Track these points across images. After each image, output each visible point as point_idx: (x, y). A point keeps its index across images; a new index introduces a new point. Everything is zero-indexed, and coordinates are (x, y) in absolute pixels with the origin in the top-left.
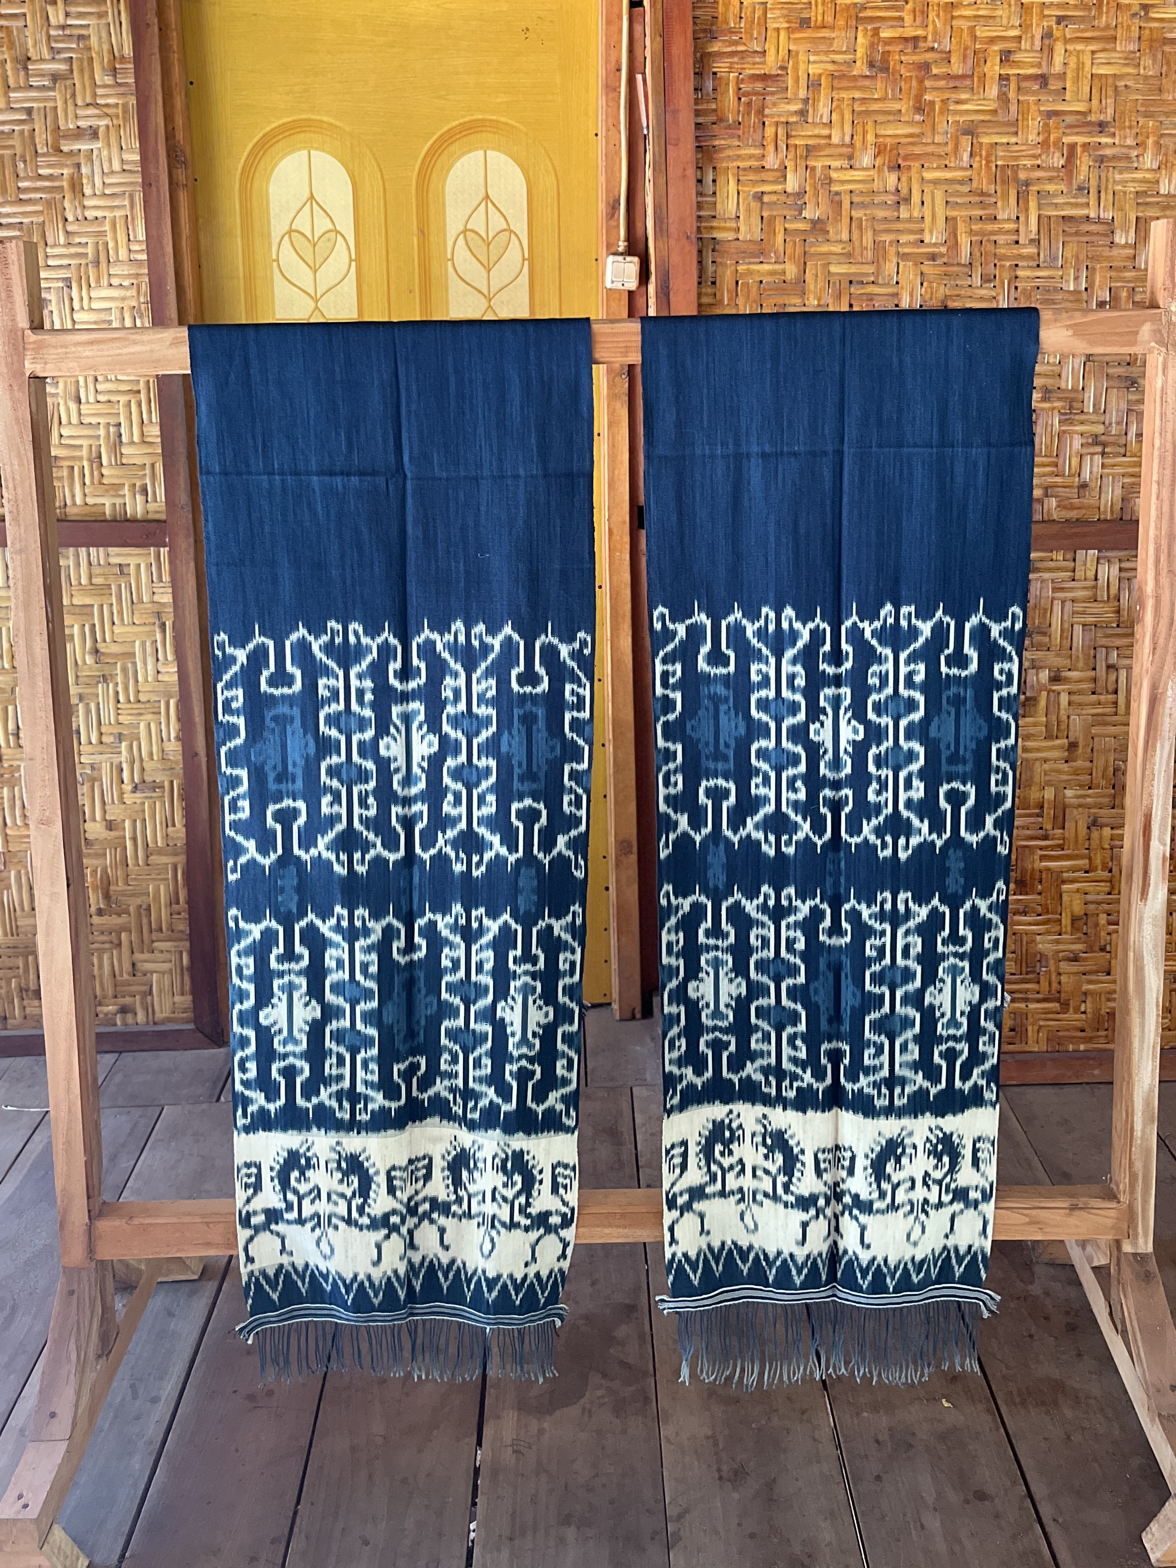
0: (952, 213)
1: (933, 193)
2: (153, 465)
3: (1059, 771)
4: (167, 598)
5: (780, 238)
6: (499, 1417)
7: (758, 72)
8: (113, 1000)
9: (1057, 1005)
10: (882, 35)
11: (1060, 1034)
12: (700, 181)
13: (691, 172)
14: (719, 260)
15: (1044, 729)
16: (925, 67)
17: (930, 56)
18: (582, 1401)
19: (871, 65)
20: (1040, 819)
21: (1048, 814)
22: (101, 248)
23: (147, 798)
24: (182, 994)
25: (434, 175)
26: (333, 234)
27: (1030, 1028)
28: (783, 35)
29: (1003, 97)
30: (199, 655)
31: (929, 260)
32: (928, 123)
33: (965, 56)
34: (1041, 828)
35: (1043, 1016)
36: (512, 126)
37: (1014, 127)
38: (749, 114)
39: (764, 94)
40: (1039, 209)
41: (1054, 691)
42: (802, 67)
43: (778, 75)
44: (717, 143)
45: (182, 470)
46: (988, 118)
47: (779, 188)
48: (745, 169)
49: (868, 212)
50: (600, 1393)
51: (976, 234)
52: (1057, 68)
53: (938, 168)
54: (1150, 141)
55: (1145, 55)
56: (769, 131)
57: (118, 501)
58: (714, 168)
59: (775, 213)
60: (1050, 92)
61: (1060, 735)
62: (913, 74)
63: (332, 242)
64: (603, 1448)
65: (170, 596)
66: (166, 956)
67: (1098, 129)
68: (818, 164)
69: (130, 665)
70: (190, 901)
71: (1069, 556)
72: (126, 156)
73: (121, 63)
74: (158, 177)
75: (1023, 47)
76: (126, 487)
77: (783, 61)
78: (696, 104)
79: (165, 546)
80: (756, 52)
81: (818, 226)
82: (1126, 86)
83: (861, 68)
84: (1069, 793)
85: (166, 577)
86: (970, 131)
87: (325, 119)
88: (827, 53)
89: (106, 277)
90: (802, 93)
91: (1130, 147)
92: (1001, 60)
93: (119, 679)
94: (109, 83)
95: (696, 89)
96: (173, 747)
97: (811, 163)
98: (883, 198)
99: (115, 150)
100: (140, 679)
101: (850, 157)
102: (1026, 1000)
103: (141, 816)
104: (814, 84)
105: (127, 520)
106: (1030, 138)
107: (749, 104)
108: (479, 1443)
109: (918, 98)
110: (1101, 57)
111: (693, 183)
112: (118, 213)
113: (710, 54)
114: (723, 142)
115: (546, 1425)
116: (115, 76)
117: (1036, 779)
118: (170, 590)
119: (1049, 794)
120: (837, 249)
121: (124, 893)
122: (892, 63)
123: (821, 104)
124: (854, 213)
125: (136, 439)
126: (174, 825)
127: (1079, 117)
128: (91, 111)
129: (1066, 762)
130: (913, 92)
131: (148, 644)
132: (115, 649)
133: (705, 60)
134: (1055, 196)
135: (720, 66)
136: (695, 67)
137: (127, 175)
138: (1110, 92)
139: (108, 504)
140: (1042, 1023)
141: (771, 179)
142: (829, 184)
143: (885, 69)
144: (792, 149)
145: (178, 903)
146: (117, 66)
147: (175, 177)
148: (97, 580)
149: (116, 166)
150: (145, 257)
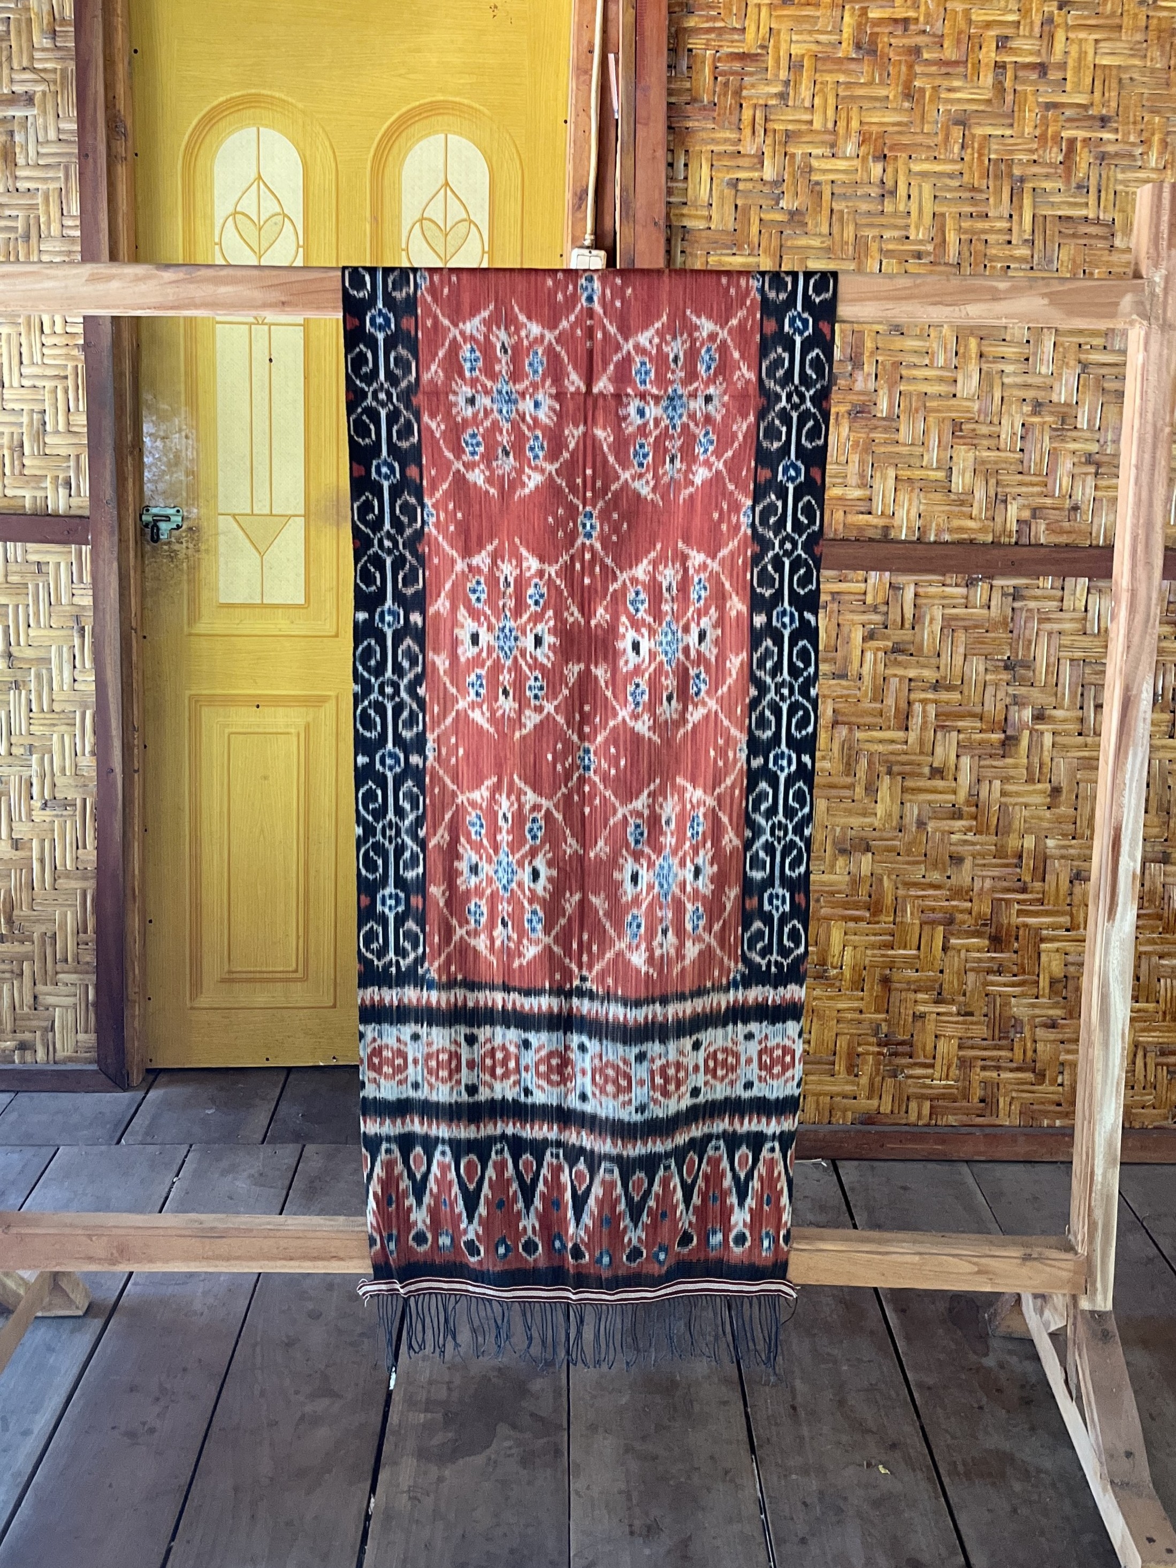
0: (939, 210)
1: (920, 186)
2: (78, 456)
3: (1041, 819)
4: (88, 601)
5: (754, 229)
6: (396, 1463)
7: (736, 50)
8: (11, 1036)
9: (1032, 1075)
10: (871, 15)
11: (1035, 1107)
12: (671, 165)
13: (661, 153)
14: (688, 250)
15: (1025, 772)
16: (916, 51)
17: (921, 40)
18: (488, 1451)
19: (858, 46)
20: (1018, 870)
21: (1028, 864)
22: (32, 222)
23: (57, 816)
24: (86, 1032)
25: (390, 158)
26: (281, 217)
27: (1001, 1100)
28: (764, 12)
29: (999, 88)
30: (119, 663)
31: (914, 257)
32: (918, 112)
33: (959, 41)
34: (1019, 880)
35: (1016, 1087)
36: (476, 110)
37: (1010, 118)
38: (725, 94)
39: (741, 75)
40: (1034, 207)
41: (1037, 730)
42: (784, 47)
43: (758, 55)
44: (690, 124)
45: (108, 462)
46: (981, 108)
47: (756, 175)
48: (719, 154)
49: (850, 204)
50: (507, 1444)
51: (965, 232)
52: (1057, 56)
53: (927, 159)
54: (1156, 138)
55: (1151, 46)
56: (747, 114)
57: (40, 494)
58: (687, 151)
59: (750, 202)
60: (1049, 83)
61: (1043, 778)
62: (903, 58)
63: (279, 227)
64: (507, 1499)
65: (91, 598)
66: (72, 989)
67: (1099, 124)
68: (798, 151)
69: (44, 672)
70: (99, 930)
71: (1058, 584)
72: (63, 125)
73: (61, 25)
74: (95, 149)
75: (1021, 33)
76: (49, 479)
77: (763, 39)
78: (669, 82)
79: (87, 544)
80: (735, 29)
81: (796, 218)
82: (1131, 79)
83: (847, 49)
84: (1050, 843)
85: (87, 578)
86: (962, 121)
87: (277, 95)
88: (810, 32)
89: (36, 252)
90: (783, 75)
91: (1133, 144)
92: (997, 47)
93: (33, 686)
94: (48, 46)
95: (669, 66)
96: (88, 762)
97: (791, 150)
98: (868, 190)
99: (51, 118)
100: (55, 687)
101: (833, 145)
102: (998, 1068)
103: (50, 836)
104: (795, 66)
105: (49, 515)
106: (1027, 130)
107: (726, 84)
108: (373, 1490)
109: (908, 85)
110: (1105, 47)
111: (662, 166)
112: (53, 186)
113: (685, 29)
114: (696, 124)
115: (447, 1473)
116: (54, 39)
117: (1016, 825)
118: (91, 592)
119: (1029, 842)
120: (816, 243)
121: (27, 919)
122: (880, 46)
123: (803, 86)
124: (836, 207)
125: (61, 427)
126: (85, 847)
127: (1078, 110)
128: (28, 76)
129: (1049, 808)
130: (903, 77)
131: (65, 649)
132: (29, 653)
133: (680, 36)
134: (1051, 193)
135: (696, 43)
136: (669, 43)
137: (63, 144)
138: (1114, 85)
139: (27, 497)
140: (1014, 1094)
141: (746, 165)
142: (810, 172)
143: (873, 52)
144: (770, 134)
145: (85, 932)
146: (57, 29)
147: (114, 150)
148: (13, 579)
149: (52, 135)
150: (78, 233)
